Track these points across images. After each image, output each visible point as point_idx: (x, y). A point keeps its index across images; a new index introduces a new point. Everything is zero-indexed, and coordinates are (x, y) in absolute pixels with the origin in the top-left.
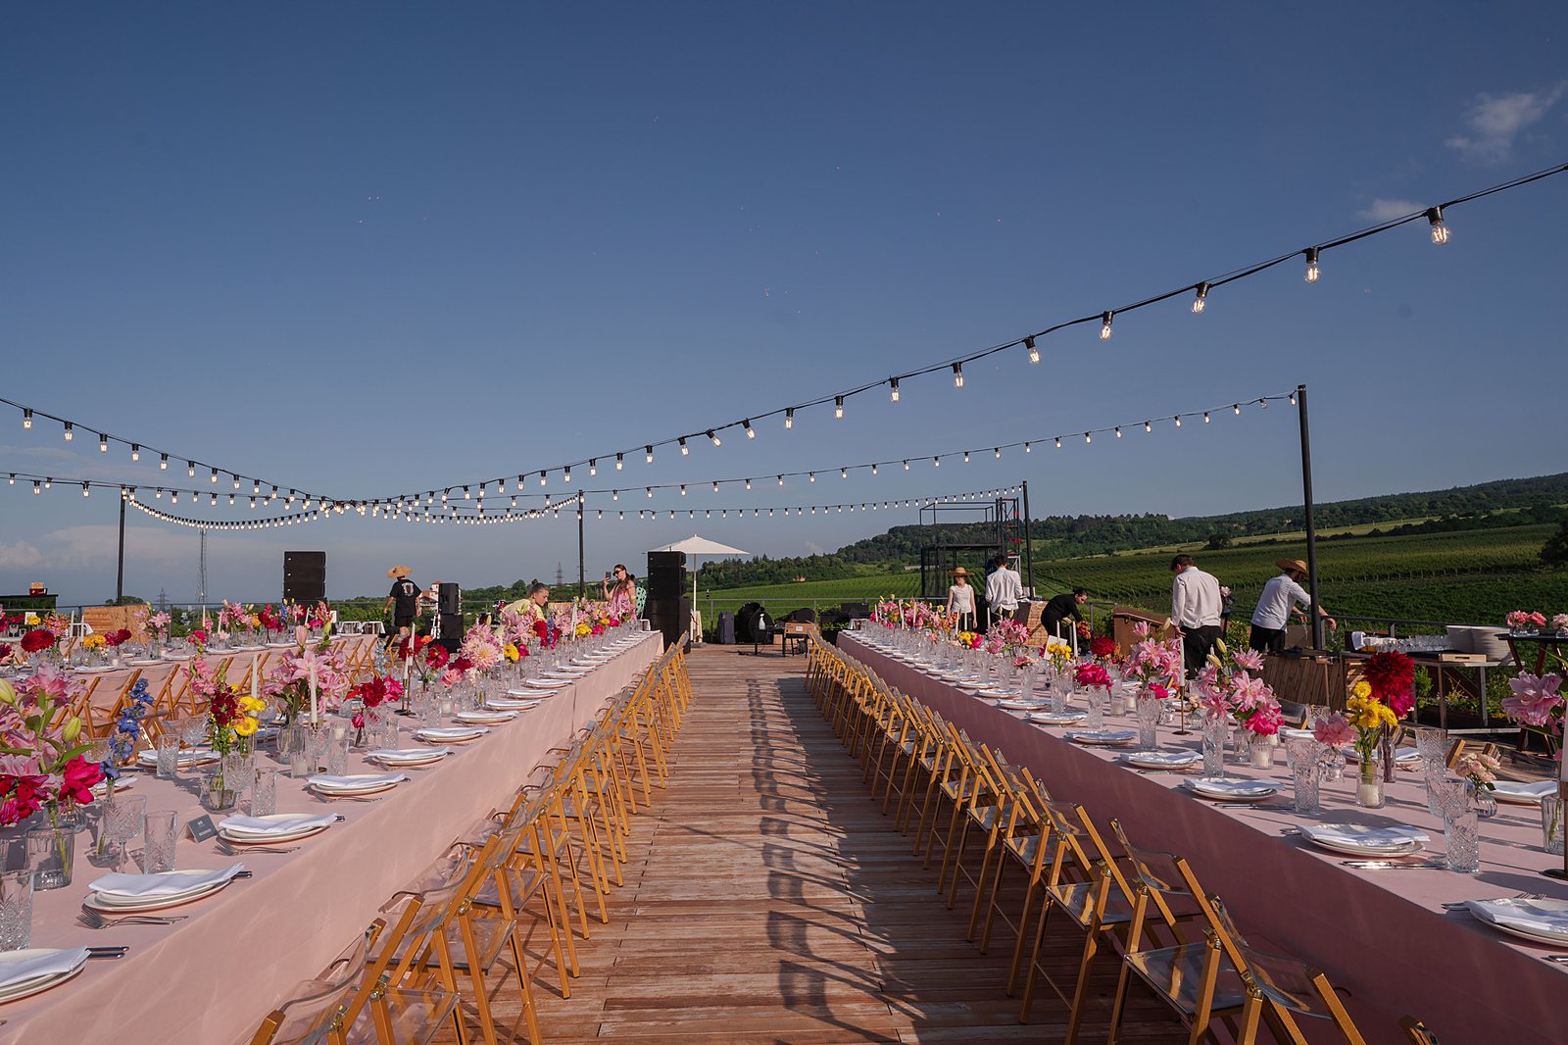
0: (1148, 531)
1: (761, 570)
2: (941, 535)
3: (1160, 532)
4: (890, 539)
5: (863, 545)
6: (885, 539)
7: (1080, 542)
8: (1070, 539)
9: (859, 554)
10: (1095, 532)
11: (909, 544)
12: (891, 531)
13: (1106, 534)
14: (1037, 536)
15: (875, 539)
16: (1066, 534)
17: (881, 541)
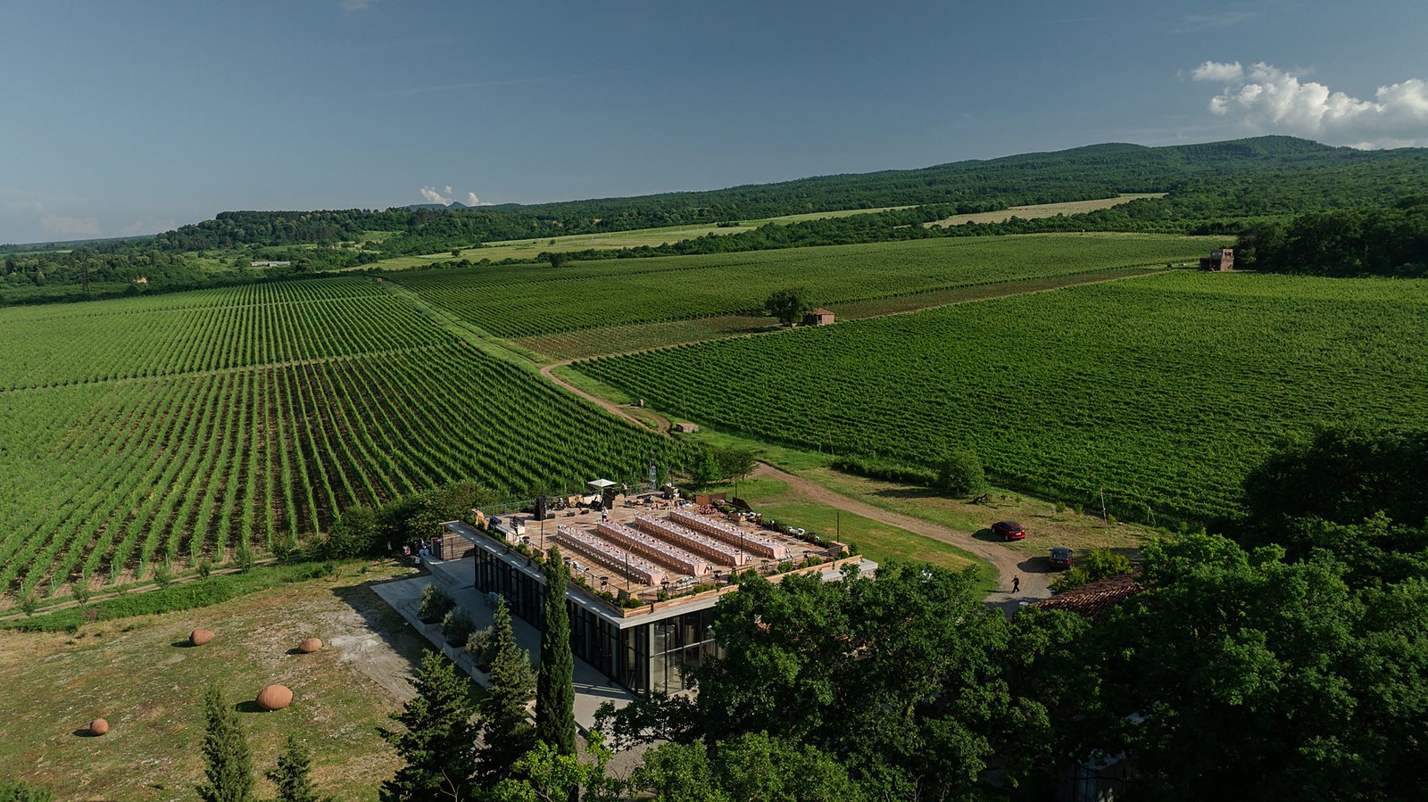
0: (481, 226)
1: (91, 270)
2: (277, 223)
3: (492, 228)
4: (219, 225)
5: (188, 231)
6: (214, 225)
7: (421, 235)
8: (410, 231)
9: (184, 241)
10: (434, 226)
11: (242, 232)
12: (219, 217)
13: (445, 228)
14: (377, 227)
15: (202, 225)
16: (406, 226)
17: (209, 228)
